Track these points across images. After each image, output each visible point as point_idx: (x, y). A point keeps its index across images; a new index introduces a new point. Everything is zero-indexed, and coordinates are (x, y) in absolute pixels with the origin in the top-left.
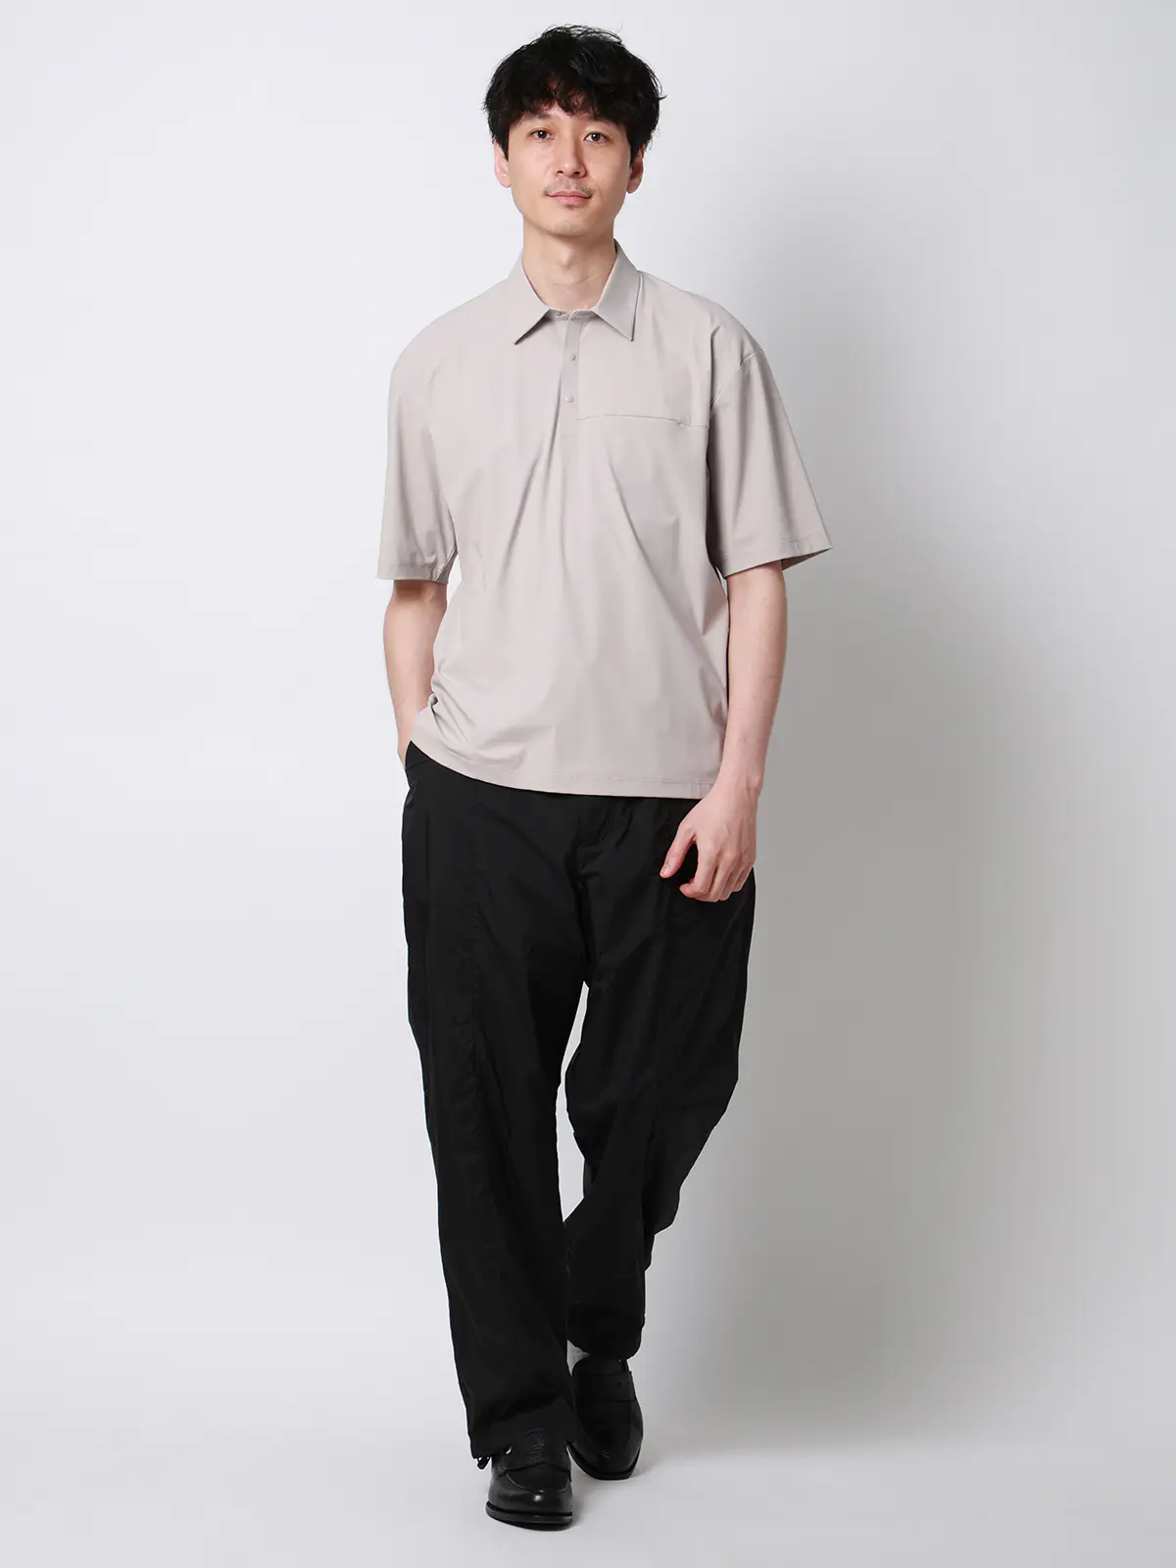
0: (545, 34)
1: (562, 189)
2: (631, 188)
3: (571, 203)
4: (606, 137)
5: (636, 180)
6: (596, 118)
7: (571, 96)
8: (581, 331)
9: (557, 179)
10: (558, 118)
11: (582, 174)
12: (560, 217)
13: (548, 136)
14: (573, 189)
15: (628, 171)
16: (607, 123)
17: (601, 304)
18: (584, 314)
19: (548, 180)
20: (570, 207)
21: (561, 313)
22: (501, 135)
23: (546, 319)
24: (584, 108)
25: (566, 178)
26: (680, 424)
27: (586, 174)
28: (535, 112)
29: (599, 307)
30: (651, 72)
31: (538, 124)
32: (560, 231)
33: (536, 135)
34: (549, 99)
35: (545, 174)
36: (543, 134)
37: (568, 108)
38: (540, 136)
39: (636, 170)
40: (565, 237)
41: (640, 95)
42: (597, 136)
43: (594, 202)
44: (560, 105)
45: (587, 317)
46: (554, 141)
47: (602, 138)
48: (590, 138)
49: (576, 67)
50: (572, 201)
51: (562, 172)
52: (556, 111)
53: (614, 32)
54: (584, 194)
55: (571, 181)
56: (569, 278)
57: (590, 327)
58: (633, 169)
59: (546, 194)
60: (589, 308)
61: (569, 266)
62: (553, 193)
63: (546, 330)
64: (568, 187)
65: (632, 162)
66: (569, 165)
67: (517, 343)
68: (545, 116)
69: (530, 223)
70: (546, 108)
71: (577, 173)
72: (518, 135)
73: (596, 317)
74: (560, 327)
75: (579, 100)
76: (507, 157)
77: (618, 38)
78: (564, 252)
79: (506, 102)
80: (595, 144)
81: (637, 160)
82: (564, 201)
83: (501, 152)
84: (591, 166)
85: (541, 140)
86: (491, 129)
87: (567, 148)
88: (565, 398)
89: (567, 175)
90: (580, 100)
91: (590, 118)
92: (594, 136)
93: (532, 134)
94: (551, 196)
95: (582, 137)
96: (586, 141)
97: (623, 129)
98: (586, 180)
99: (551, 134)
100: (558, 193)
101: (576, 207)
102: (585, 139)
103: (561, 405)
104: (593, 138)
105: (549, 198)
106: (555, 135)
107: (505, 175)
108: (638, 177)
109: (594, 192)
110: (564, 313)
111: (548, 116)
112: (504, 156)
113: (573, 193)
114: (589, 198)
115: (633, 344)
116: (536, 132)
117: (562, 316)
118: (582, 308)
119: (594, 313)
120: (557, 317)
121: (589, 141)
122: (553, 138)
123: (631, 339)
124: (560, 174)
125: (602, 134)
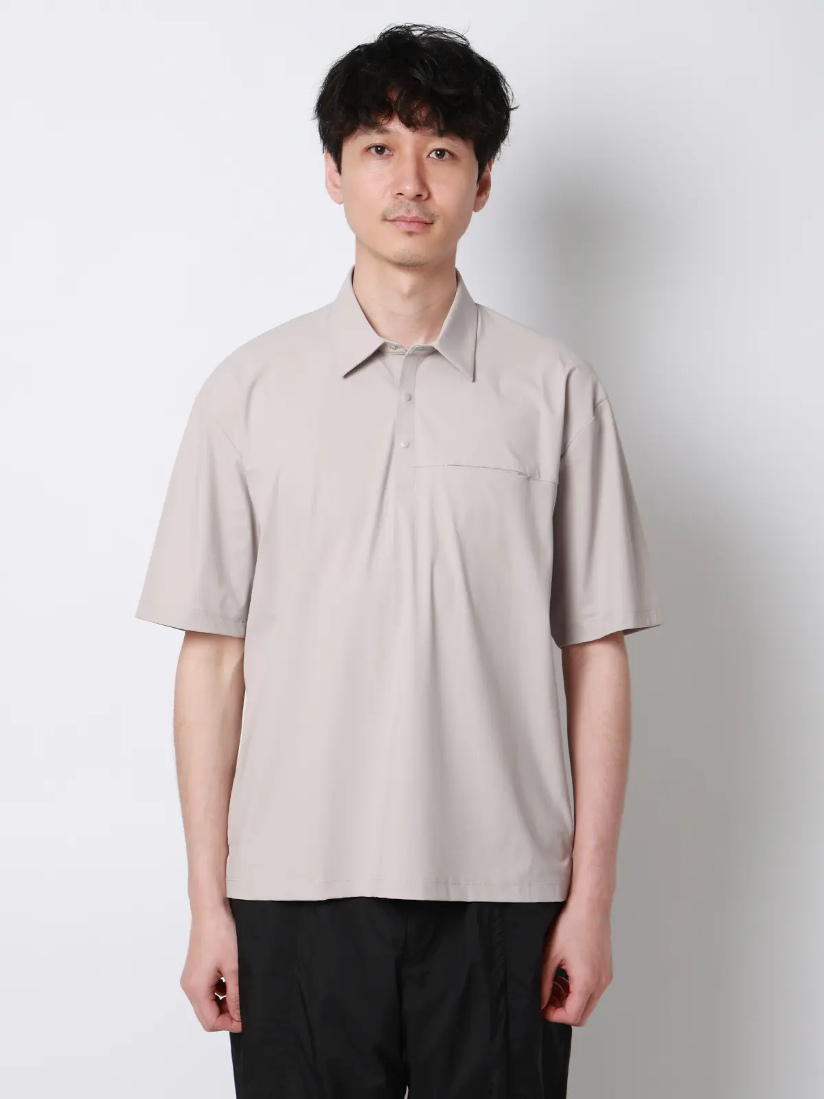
0: (383, 35)
1: (401, 213)
2: (477, 206)
3: (411, 230)
4: (451, 154)
5: (483, 198)
6: (441, 134)
7: (414, 109)
9: (397, 202)
10: (398, 133)
11: (425, 195)
12: (400, 244)
13: (387, 152)
14: (415, 213)
15: (475, 188)
16: (453, 139)
17: (442, 337)
18: (423, 349)
19: (385, 203)
20: (410, 233)
21: (396, 347)
22: (333, 143)
23: (379, 353)
24: (427, 124)
25: (407, 201)
26: (529, 478)
27: (429, 196)
28: (373, 125)
29: (440, 342)
30: (502, 77)
31: (376, 138)
32: (398, 260)
33: (373, 150)
34: (388, 111)
35: (383, 197)
36: (380, 149)
37: (410, 123)
38: (377, 151)
39: (483, 186)
40: (403, 265)
41: (490, 107)
42: (441, 153)
43: (438, 228)
44: (402, 120)
45: (423, 352)
46: (393, 159)
47: (447, 155)
48: (433, 155)
49: (418, 76)
50: (413, 227)
51: (401, 194)
52: (396, 126)
53: (461, 32)
54: (427, 220)
55: (413, 204)
56: (408, 309)
57: (429, 361)
58: (480, 184)
59: (385, 219)
60: (428, 338)
61: (413, 293)
62: (392, 217)
63: (378, 364)
64: (409, 211)
65: (479, 177)
66: (410, 188)
67: (347, 375)
68: (384, 131)
69: (364, 245)
70: (385, 122)
71: (419, 196)
72: (353, 147)
73: (434, 352)
74: (393, 361)
75: (422, 114)
76: (339, 170)
77: (465, 40)
78: (405, 280)
79: (341, 113)
80: (439, 161)
81: (485, 174)
82: (404, 226)
83: (333, 164)
84: (433, 187)
85: (378, 156)
86: (322, 137)
87: (409, 168)
88: (400, 444)
89: (406, 198)
90: (424, 114)
91: (434, 134)
92: (438, 152)
93: (368, 149)
94: (390, 221)
95: (425, 155)
96: (429, 159)
97: (471, 145)
98: (429, 203)
99: (390, 150)
100: (397, 217)
101: (417, 234)
102: (428, 156)
103: (395, 451)
104: (437, 155)
105: (387, 223)
106: (394, 151)
107: (337, 190)
108: (486, 193)
109: (438, 216)
110: (400, 347)
111: (387, 131)
112: (336, 169)
113: (414, 217)
114: (432, 224)
115: (474, 384)
116: (373, 147)
117: (398, 350)
118: (420, 342)
119: (434, 348)
120: (391, 350)
121: (433, 158)
122: (393, 155)
123: (472, 379)
124: (399, 196)
125: (447, 151)
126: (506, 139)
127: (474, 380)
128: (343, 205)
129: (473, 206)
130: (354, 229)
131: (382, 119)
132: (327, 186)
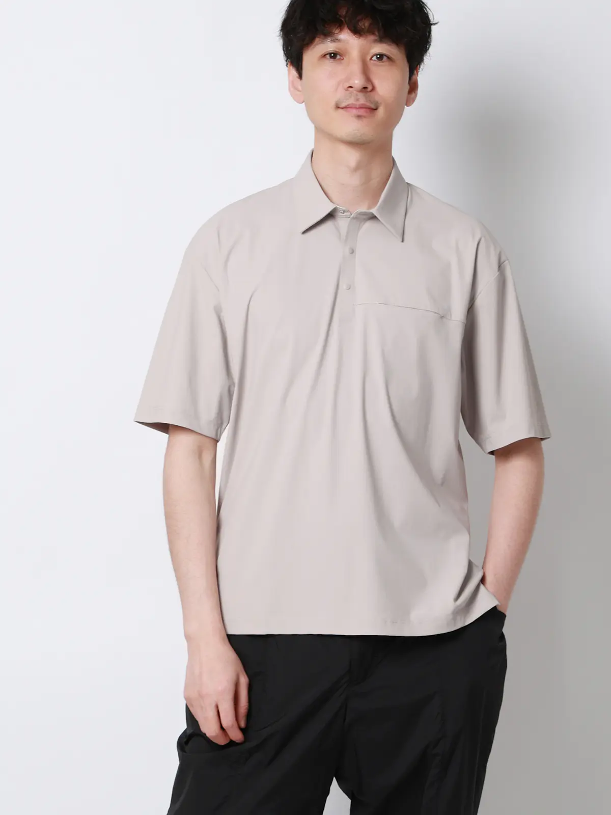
1: (351, 101)
2: (409, 102)
3: (360, 113)
4: (389, 58)
5: (413, 95)
6: (381, 40)
7: (359, 21)
8: (359, 229)
9: (348, 92)
10: (347, 40)
11: (370, 88)
12: (349, 126)
13: (338, 57)
14: (362, 100)
15: (407, 87)
16: (390, 45)
17: (379, 207)
18: (365, 214)
19: (338, 95)
20: (359, 117)
21: (344, 212)
22: (294, 57)
23: (331, 216)
24: (370, 31)
25: (355, 92)
26: (443, 317)
27: (373, 89)
28: (327, 34)
29: (378, 210)
31: (328, 46)
32: (349, 139)
33: (328, 56)
34: (339, 24)
35: (336, 89)
36: (334, 55)
37: (357, 32)
38: (331, 57)
39: (413, 87)
40: (353, 144)
42: (380, 57)
43: (381, 112)
44: (349, 29)
45: (365, 217)
46: (343, 61)
47: (385, 58)
48: (374, 58)
50: (362, 112)
51: (351, 87)
52: (346, 35)
54: (373, 106)
55: (361, 96)
56: (355, 180)
57: (368, 225)
58: (410, 85)
59: (338, 107)
60: (370, 208)
61: (357, 168)
62: (343, 105)
63: (329, 225)
64: (358, 100)
65: (410, 78)
66: (358, 82)
67: (304, 232)
69: (320, 131)
70: (337, 31)
71: (365, 88)
72: (310, 57)
73: (373, 217)
74: (342, 222)
75: (365, 24)
76: (300, 76)
78: (352, 157)
79: (301, 28)
80: (380, 63)
81: (414, 77)
82: (355, 112)
83: (295, 73)
84: (376, 82)
85: (332, 60)
86: (285, 53)
87: (356, 67)
88: (343, 286)
89: (355, 90)
90: (367, 24)
91: (375, 41)
92: (378, 56)
93: (325, 56)
94: (342, 108)
95: (369, 58)
96: (372, 61)
97: (403, 52)
98: (372, 94)
99: (340, 55)
100: (348, 105)
101: (364, 117)
102: (371, 59)
103: (339, 291)
104: (377, 58)
105: (340, 111)
106: (345, 56)
107: (298, 93)
108: (415, 93)
109: (381, 103)
110: (347, 212)
111: (337, 40)
112: (298, 76)
113: (362, 104)
114: (376, 109)
115: (403, 243)
116: (327, 54)
117: (345, 214)
118: (363, 209)
119: (373, 214)
120: (341, 214)
121: (374, 60)
122: (343, 59)
123: (401, 240)
124: (350, 89)
125: (385, 56)
126: (428, 54)
127: (403, 241)
128: (304, 103)
129: (405, 102)
130: (313, 120)
131: (334, 29)
132: (289, 90)
